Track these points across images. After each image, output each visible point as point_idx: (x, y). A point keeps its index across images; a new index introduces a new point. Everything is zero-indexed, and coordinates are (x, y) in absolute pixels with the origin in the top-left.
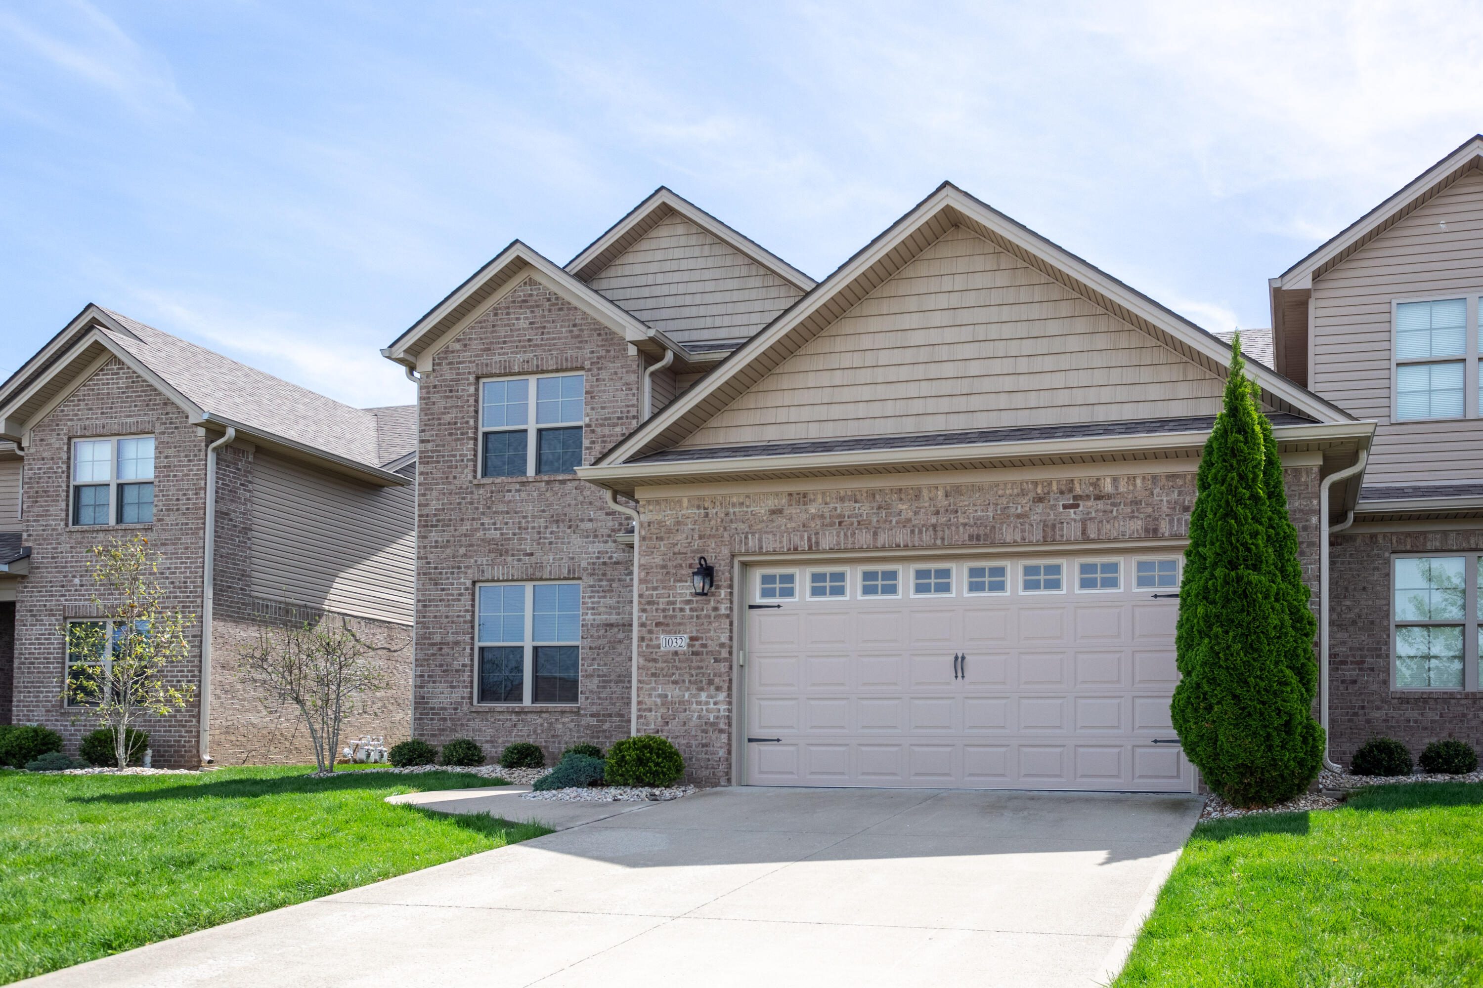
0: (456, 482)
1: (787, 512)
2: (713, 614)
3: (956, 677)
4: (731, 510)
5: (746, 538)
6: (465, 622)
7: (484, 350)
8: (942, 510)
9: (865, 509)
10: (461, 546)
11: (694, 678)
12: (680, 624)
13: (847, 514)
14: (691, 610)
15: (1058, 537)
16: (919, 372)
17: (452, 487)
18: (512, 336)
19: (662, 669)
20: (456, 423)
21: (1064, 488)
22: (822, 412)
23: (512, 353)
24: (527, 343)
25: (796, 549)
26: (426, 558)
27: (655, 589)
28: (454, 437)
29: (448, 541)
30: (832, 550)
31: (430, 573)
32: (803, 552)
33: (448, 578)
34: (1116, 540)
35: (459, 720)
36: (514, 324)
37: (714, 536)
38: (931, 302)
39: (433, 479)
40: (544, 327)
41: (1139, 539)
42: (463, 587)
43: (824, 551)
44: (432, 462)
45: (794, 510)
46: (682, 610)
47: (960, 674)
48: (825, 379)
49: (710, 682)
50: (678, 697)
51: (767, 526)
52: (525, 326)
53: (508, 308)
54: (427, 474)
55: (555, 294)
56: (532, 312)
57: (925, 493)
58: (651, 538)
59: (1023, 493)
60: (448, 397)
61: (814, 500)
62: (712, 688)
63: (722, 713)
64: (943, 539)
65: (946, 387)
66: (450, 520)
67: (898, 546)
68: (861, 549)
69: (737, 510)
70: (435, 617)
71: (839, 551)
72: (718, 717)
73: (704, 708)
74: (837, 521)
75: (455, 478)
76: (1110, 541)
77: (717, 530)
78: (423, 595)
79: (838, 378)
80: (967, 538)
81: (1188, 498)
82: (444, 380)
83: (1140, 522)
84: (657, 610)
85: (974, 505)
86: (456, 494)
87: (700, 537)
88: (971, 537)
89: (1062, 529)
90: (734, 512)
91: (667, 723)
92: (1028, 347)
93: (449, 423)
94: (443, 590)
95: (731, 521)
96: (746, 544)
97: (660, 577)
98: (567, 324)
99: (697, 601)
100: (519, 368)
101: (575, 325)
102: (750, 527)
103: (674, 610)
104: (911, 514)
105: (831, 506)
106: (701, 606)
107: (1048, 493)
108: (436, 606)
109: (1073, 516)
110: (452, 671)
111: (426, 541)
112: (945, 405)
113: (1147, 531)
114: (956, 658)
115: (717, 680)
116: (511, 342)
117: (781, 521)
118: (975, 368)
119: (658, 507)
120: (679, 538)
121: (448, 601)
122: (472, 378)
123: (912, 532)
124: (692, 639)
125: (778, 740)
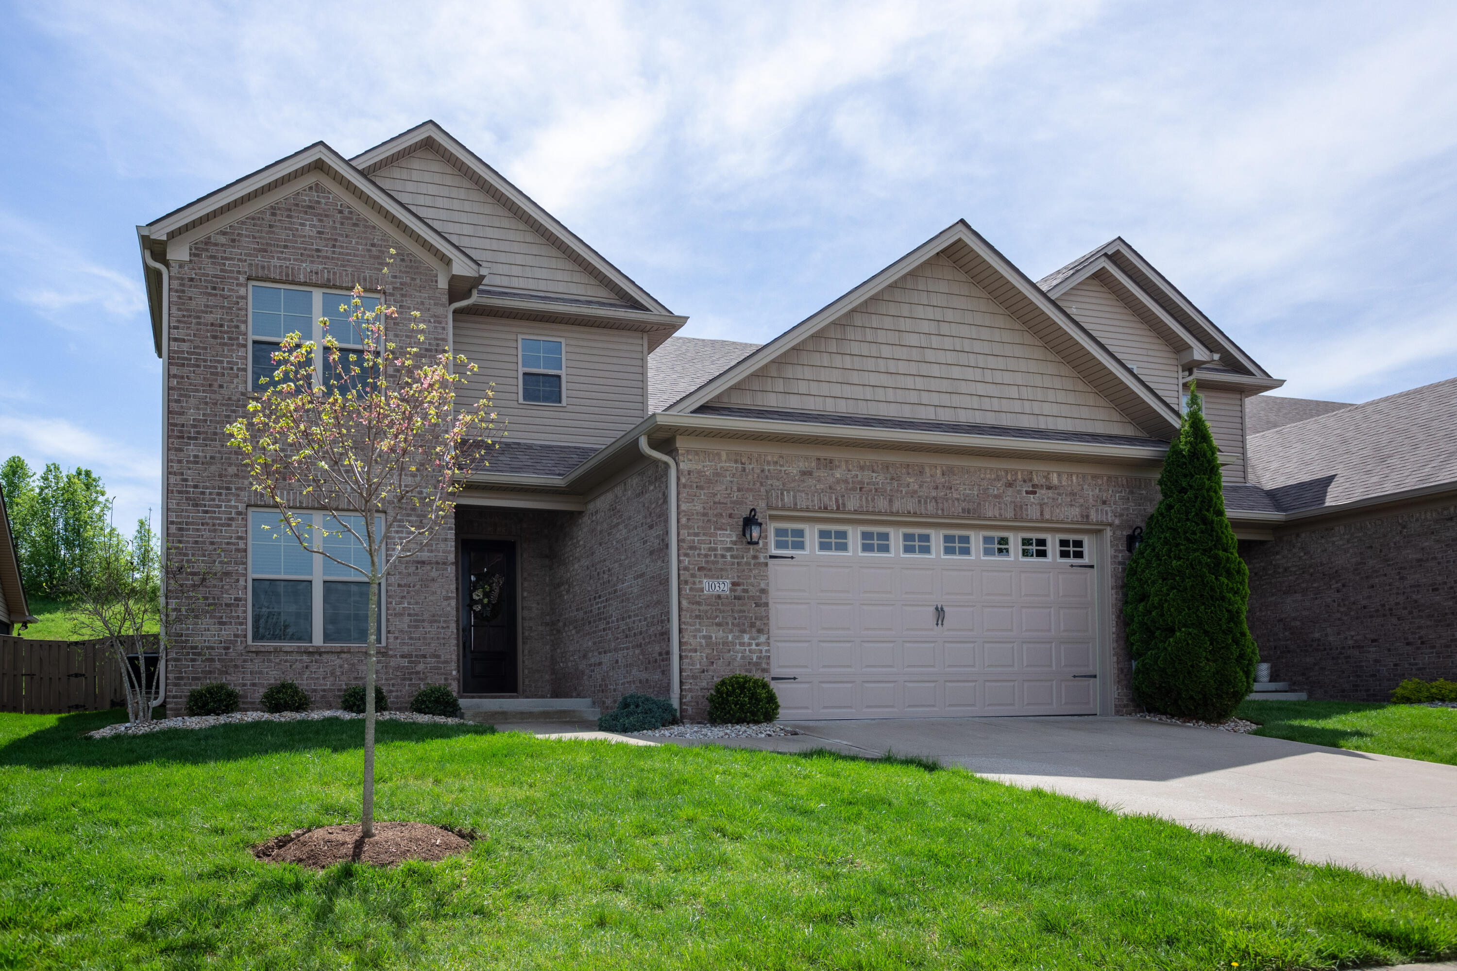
0: (223, 391)
1: (816, 474)
2: (753, 562)
3: (937, 624)
4: (766, 468)
5: (782, 494)
6: (238, 550)
7: (260, 250)
8: (940, 486)
9: (880, 478)
10: (230, 465)
11: (737, 621)
12: (722, 570)
13: (866, 481)
14: (732, 556)
15: (1024, 516)
16: (913, 368)
17: (218, 397)
18: (296, 242)
19: (707, 612)
20: (221, 326)
21: (1026, 478)
22: (836, 390)
23: (295, 260)
24: (314, 253)
25: (826, 508)
26: (182, 474)
27: (697, 535)
28: (219, 341)
29: (212, 458)
30: (856, 512)
31: (188, 492)
32: (832, 511)
33: (214, 500)
34: (1062, 522)
35: (231, 661)
36: (297, 230)
37: (751, 490)
38: (920, 312)
39: (190, 384)
40: (336, 240)
41: (1077, 523)
42: (233, 511)
43: (850, 512)
44: (188, 365)
45: (822, 473)
46: (723, 556)
47: (940, 622)
48: (838, 361)
49: (752, 625)
50: (722, 638)
51: (799, 486)
52: (311, 234)
53: (290, 210)
54: (182, 377)
55: (349, 207)
56: (320, 221)
57: (927, 470)
58: (691, 487)
59: (998, 479)
60: (209, 294)
61: (839, 467)
62: (754, 630)
63: (764, 654)
64: (943, 510)
65: (934, 385)
66: (215, 434)
67: (909, 512)
68: (880, 513)
69: (772, 468)
70: (196, 542)
71: (861, 513)
72: (760, 657)
73: (747, 649)
74: (858, 487)
75: (221, 386)
76: (1058, 522)
77: (754, 484)
78: (177, 516)
79: (848, 362)
80: (960, 511)
81: (1105, 495)
82: (204, 275)
83: (1077, 510)
84: (699, 555)
85: (964, 484)
86: (223, 405)
87: (739, 490)
88: (964, 510)
89: (1027, 510)
90: (769, 470)
91: (713, 663)
92: (992, 362)
93: (212, 324)
94: (206, 512)
95: (767, 477)
96: (782, 500)
97: (700, 524)
98: (364, 242)
99: (737, 549)
100: (305, 277)
101: (373, 245)
102: (784, 484)
103: (715, 556)
104: (917, 487)
105: (853, 473)
106: (741, 553)
107: (1015, 480)
108: (198, 530)
109: (1032, 500)
110: (221, 605)
111: (182, 454)
112: (935, 399)
113: (1082, 516)
114: (937, 609)
115: (758, 623)
116: (294, 248)
117: (811, 482)
118: (956, 372)
119: (697, 457)
120: (719, 488)
121: (214, 525)
122: (242, 279)
123: (919, 502)
124: (734, 584)
125: (795, 678)
